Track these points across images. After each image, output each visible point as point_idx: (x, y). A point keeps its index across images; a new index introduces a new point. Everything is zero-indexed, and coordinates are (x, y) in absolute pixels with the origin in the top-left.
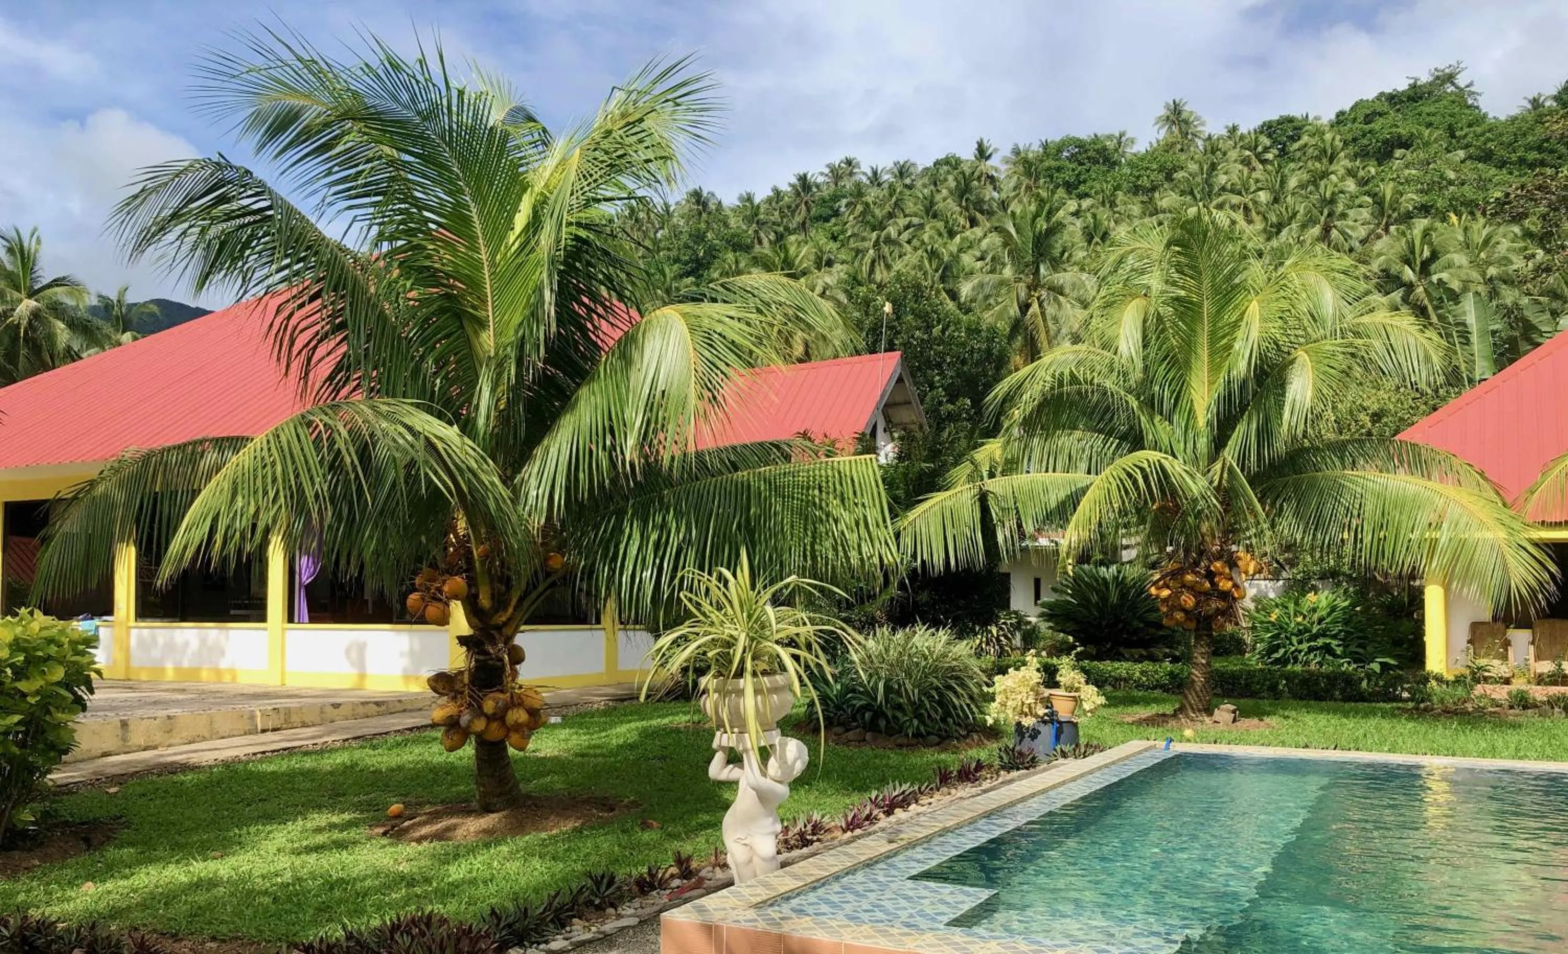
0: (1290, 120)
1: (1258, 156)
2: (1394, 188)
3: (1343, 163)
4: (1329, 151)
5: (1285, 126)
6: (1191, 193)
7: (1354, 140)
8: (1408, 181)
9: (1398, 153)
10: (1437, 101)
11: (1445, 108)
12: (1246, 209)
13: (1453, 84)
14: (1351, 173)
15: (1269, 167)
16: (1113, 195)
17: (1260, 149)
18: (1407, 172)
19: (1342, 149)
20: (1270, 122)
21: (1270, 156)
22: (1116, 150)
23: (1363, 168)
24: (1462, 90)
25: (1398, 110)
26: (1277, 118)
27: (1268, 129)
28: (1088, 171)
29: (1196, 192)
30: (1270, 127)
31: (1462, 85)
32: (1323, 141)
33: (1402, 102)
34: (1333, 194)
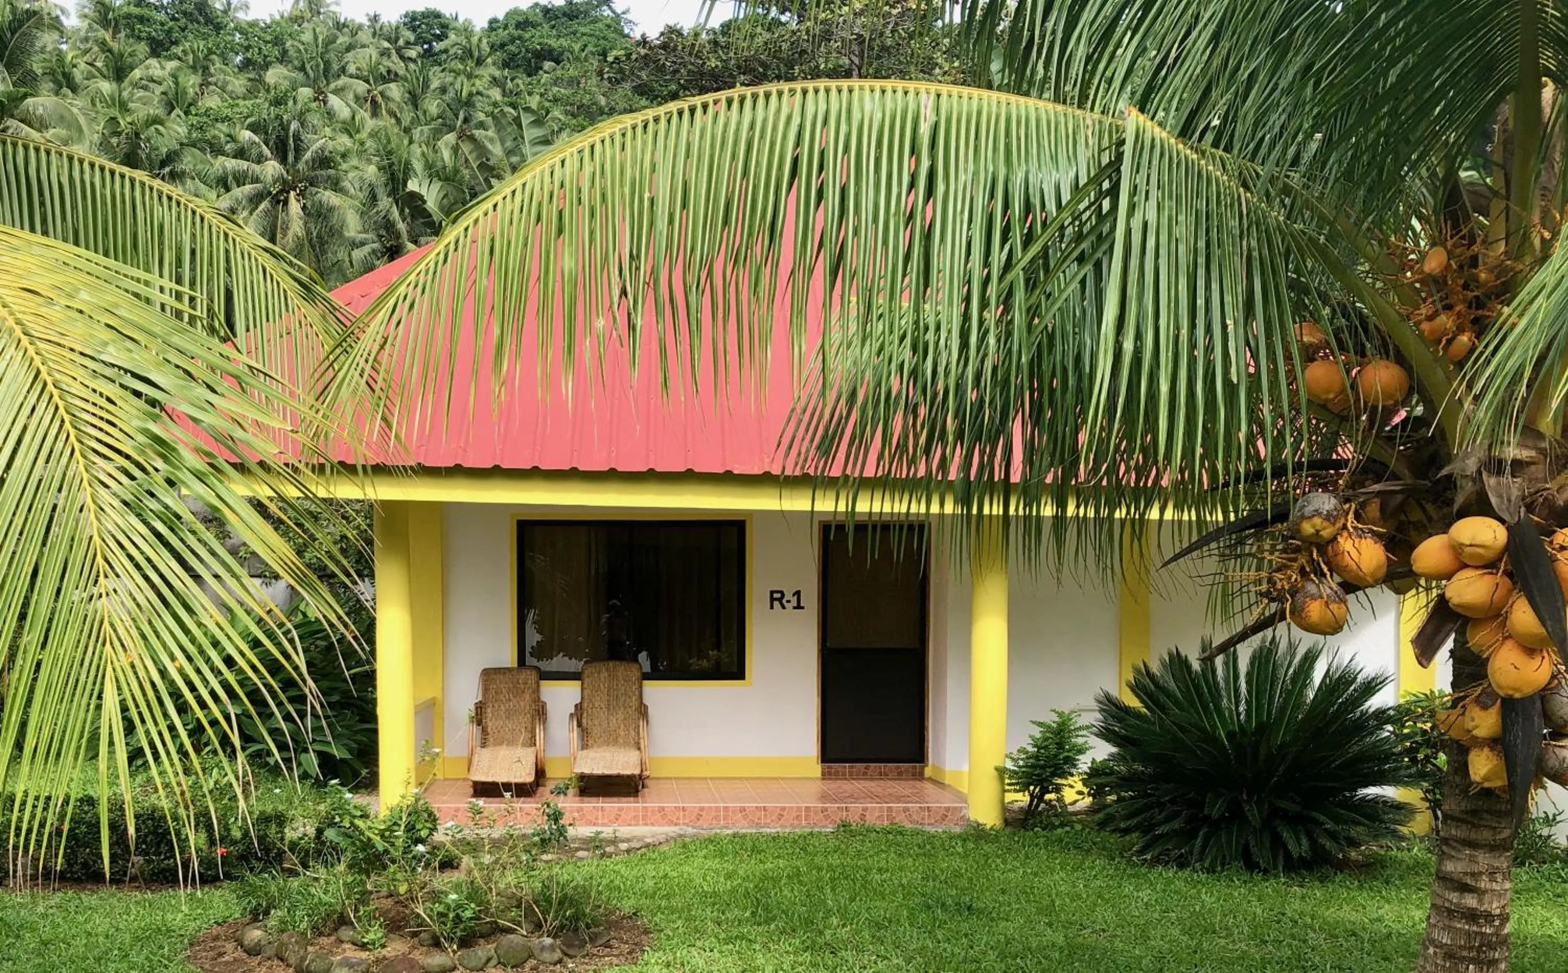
0: (438, 15)
1: (399, 51)
2: (540, 103)
3: (490, 70)
4: (476, 54)
5: (431, 20)
6: (302, 69)
7: (502, 46)
8: (556, 100)
9: (548, 65)
10: (591, 22)
11: (601, 30)
12: (374, 102)
13: (610, 8)
14: (495, 81)
15: (412, 66)
16: (206, 58)
17: (401, 42)
18: (555, 89)
19: (490, 55)
20: (414, 12)
21: (412, 53)
22: (225, 12)
23: (512, 80)
24: (618, 16)
25: (553, 27)
26: (422, 9)
27: (413, 21)
28: (183, 30)
29: (308, 67)
30: (414, 19)
31: (619, 11)
32: (469, 42)
33: (557, 17)
34: (471, 95)
